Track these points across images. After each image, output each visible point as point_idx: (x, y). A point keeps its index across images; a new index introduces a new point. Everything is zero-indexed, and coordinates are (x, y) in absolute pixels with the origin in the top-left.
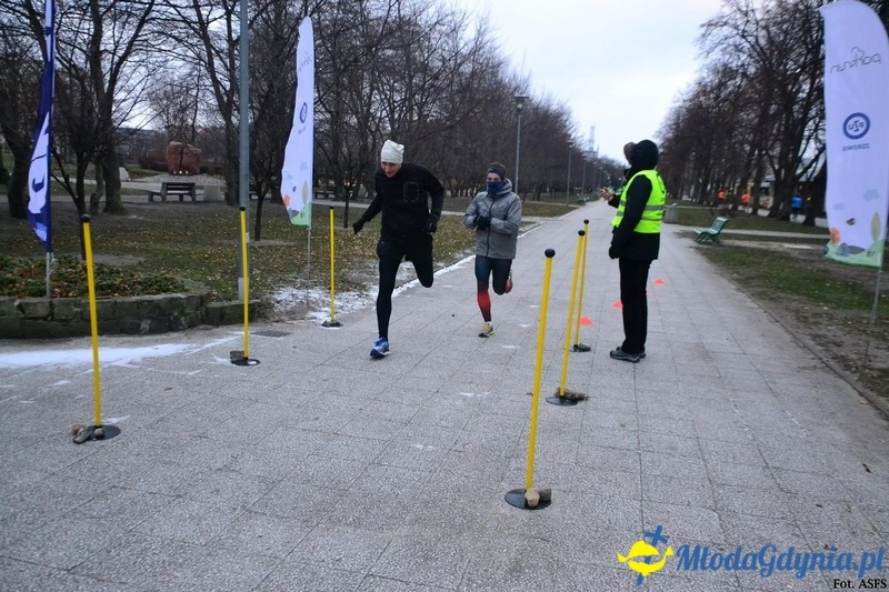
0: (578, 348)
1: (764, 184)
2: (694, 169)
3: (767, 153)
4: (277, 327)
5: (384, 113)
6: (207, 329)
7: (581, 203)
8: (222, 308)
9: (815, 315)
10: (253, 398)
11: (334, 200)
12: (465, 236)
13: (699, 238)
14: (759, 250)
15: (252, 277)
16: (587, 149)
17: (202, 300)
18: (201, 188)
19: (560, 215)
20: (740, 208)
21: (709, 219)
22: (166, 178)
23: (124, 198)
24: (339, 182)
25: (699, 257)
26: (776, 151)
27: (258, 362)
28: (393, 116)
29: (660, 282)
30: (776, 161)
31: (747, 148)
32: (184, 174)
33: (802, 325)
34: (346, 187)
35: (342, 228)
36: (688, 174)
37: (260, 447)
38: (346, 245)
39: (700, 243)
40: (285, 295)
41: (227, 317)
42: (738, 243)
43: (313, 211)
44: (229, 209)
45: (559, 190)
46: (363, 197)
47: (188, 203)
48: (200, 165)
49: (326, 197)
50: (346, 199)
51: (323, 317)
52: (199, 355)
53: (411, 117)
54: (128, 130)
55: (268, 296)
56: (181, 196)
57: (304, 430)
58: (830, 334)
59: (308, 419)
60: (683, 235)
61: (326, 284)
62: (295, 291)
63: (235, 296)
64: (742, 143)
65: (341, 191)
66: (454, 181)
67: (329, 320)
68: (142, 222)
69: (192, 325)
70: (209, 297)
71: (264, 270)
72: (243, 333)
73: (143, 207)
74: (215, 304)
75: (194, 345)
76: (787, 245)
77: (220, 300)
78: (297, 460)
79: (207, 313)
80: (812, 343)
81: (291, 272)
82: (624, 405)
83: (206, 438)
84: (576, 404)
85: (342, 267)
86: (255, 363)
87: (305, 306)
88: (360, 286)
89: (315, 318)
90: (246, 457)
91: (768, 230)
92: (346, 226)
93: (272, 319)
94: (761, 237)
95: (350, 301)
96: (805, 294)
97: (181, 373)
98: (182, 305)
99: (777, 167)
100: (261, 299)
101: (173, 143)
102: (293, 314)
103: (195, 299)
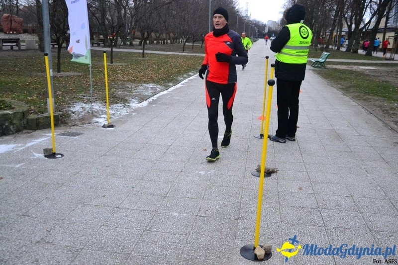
0: (262, 136)
1: (343, 33)
3: (344, 16)
4: (74, 129)
6: (28, 133)
8: (37, 119)
9: (392, 109)
10: (60, 182)
11: (103, 47)
12: (182, 67)
13: (315, 65)
14: (347, 70)
15: (55, 96)
16: (245, 15)
17: (24, 114)
18: (23, 41)
20: (330, 47)
22: (2, 36)
24: (106, 36)
26: (349, 15)
27: (62, 155)
30: (348, 20)
32: (13, 34)
34: (110, 39)
35: (110, 64)
37: (66, 222)
38: (113, 74)
39: (314, 67)
40: (78, 108)
41: (41, 125)
42: (335, 67)
43: (92, 54)
44: (41, 53)
46: (120, 45)
47: (16, 50)
48: (23, 28)
49: (99, 45)
50: (111, 46)
51: (102, 121)
52: (23, 152)
55: (67, 109)
56: (12, 46)
57: (96, 206)
59: (98, 197)
61: (103, 100)
62: (84, 105)
63: (46, 110)
65: (107, 42)
66: (172, 35)
67: (106, 123)
69: (18, 131)
70: (28, 112)
71: (63, 92)
72: (51, 135)
74: (32, 117)
75: (20, 145)
76: (362, 67)
77: (36, 113)
79: (28, 122)
80: (396, 126)
81: (80, 92)
82: (300, 174)
83: (28, 216)
84: (271, 175)
85: (112, 89)
86: (60, 156)
87: (91, 115)
88: (124, 101)
89: (98, 122)
90: (57, 230)
91: (348, 59)
92: (112, 62)
93: (70, 124)
94: (346, 63)
95: (119, 110)
96: (381, 96)
97: (11, 166)
98: (10, 118)
99: (349, 24)
100: (62, 112)
101: (5, 15)
102: (83, 120)
103: (19, 114)
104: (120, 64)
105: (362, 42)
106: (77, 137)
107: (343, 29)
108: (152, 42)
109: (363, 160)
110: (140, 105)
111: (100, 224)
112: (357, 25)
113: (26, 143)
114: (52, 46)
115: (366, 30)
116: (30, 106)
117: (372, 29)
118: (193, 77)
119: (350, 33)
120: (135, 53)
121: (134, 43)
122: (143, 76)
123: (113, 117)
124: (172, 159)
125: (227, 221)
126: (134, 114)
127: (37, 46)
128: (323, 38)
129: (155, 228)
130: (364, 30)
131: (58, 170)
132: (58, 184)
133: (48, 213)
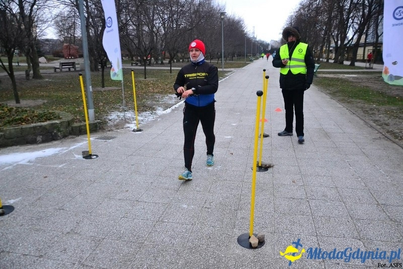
1: (331, 49)
3: (332, 34)
4: (109, 134)
5: (160, 25)
6: (73, 138)
7: (251, 61)
9: (371, 109)
11: (141, 66)
14: (335, 78)
16: (252, 37)
17: (69, 123)
18: (78, 64)
19: (243, 67)
20: (321, 59)
22: (63, 61)
23: (41, 71)
24: (142, 58)
26: (336, 33)
27: (97, 156)
28: (165, 25)
30: (335, 37)
32: (71, 58)
33: (366, 115)
34: (144, 60)
35: (144, 79)
37: (93, 214)
38: (145, 87)
40: (114, 116)
41: (81, 132)
42: (324, 75)
45: (241, 55)
46: (154, 64)
47: (72, 71)
48: (79, 54)
49: (137, 64)
50: (145, 66)
51: (133, 126)
52: (66, 154)
53: (173, 25)
54: (47, 40)
55: (105, 117)
56: (69, 68)
57: (120, 200)
58: (381, 119)
62: (119, 114)
64: (321, 30)
67: (136, 128)
68: (51, 82)
69: (65, 136)
70: (73, 121)
71: (104, 103)
73: (51, 75)
74: (76, 125)
75: (65, 148)
76: (346, 75)
77: (80, 121)
78: (115, 222)
79: (72, 129)
80: (374, 124)
81: (118, 103)
82: (292, 168)
83: (63, 209)
84: (267, 170)
85: (143, 100)
86: (95, 157)
87: (124, 121)
88: (152, 109)
89: (129, 127)
90: (85, 222)
91: (335, 69)
92: (145, 78)
93: (107, 130)
94: (334, 72)
95: (147, 117)
96: (362, 99)
97: (55, 166)
98: (58, 127)
99: (336, 40)
100: (101, 120)
101: (65, 44)
102: (117, 126)
103: (65, 123)
104: (152, 79)
105: (346, 55)
106: (111, 140)
107: (331, 45)
108: (178, 61)
109: (346, 155)
110: (164, 112)
111: (121, 216)
112: (343, 41)
113: (70, 147)
114: (100, 67)
115: (350, 45)
116: (76, 116)
117: (354, 44)
119: (337, 48)
120: (165, 70)
121: (164, 62)
122: (169, 88)
123: (142, 122)
125: (228, 212)
126: (159, 119)
128: (315, 52)
129: (167, 219)
130: (348, 45)
131: (92, 169)
132: (91, 181)
133: (79, 207)
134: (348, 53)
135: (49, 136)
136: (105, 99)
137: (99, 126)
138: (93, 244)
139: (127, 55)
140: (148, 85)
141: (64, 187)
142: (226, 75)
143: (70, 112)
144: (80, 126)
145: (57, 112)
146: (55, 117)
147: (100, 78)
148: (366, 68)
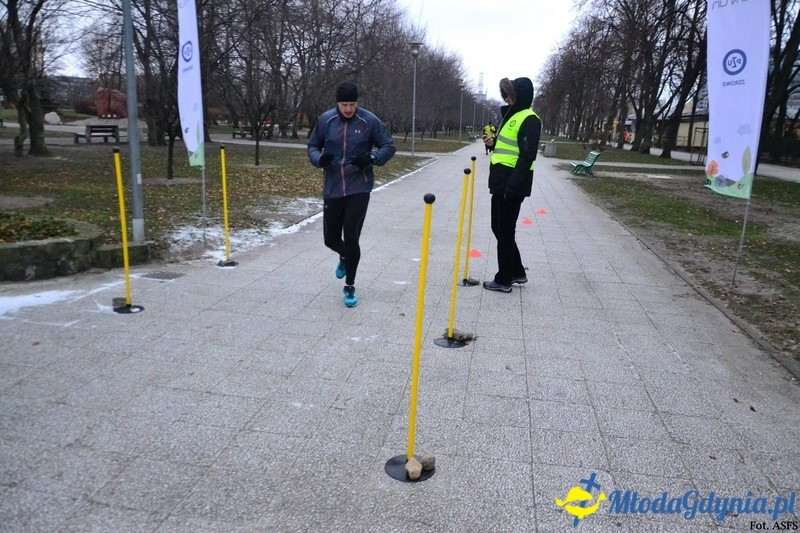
0: (466, 282)
1: (628, 122)
2: (569, 110)
3: (630, 95)
4: (171, 268)
6: (98, 273)
7: (472, 140)
9: (682, 241)
10: (127, 352)
11: (251, 139)
13: (575, 170)
14: (627, 180)
16: (477, 92)
17: (92, 244)
18: (124, 130)
19: (454, 150)
20: (608, 143)
21: (582, 153)
22: (94, 121)
23: (48, 140)
25: (576, 187)
26: (637, 93)
27: (142, 308)
29: (542, 212)
30: (637, 102)
31: (614, 92)
32: (112, 118)
33: (671, 251)
35: (253, 166)
36: (563, 114)
37: (122, 414)
38: (254, 182)
39: (576, 175)
40: (184, 235)
41: (113, 262)
42: (608, 174)
44: (150, 149)
45: (452, 127)
46: (277, 137)
47: (113, 144)
49: (243, 136)
50: (258, 139)
51: (220, 255)
52: (82, 302)
54: (64, 78)
55: (166, 236)
56: (106, 137)
57: (175, 389)
58: (697, 260)
59: (182, 375)
60: (561, 167)
62: (195, 230)
64: (608, 87)
67: (224, 259)
68: (67, 162)
69: (82, 269)
70: (101, 239)
71: (168, 209)
73: (67, 148)
74: (105, 247)
75: (80, 291)
76: (650, 176)
77: (116, 242)
78: (161, 428)
79: (98, 256)
80: (683, 269)
81: (195, 210)
82: (512, 344)
83: (64, 404)
84: (464, 345)
85: (246, 204)
86: (137, 310)
87: (202, 245)
88: (261, 223)
89: (211, 257)
90: (103, 427)
91: (632, 162)
92: (257, 164)
93: (167, 260)
94: (625, 168)
95: (250, 238)
96: (670, 221)
97: (57, 324)
98: (69, 249)
99: (638, 107)
100: (157, 241)
101: (101, 89)
102: (189, 254)
103: (84, 243)
104: (271, 166)
106: (173, 280)
107: (629, 116)
109: (617, 322)
110: (285, 231)
111: (173, 419)
112: (650, 108)
113: (90, 290)
114: (167, 138)
115: (664, 118)
116: (109, 232)
117: (670, 117)
118: (381, 188)
119: (639, 122)
120: (298, 149)
121: (299, 133)
122: (301, 185)
123: (238, 249)
124: (314, 317)
125: (376, 417)
126: (272, 245)
127: (146, 138)
128: (597, 129)
129: (260, 426)
130: (660, 118)
131: (129, 333)
132: (125, 353)
133: (97, 399)
134: (659, 132)
135: (51, 267)
136: (172, 202)
137: (152, 253)
138: (115, 466)
139: (226, 117)
140: (260, 177)
141: (71, 364)
142: (418, 164)
143: (98, 223)
144: (113, 252)
145: (69, 221)
146: (65, 231)
147: (166, 159)
148: (691, 163)
